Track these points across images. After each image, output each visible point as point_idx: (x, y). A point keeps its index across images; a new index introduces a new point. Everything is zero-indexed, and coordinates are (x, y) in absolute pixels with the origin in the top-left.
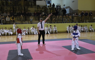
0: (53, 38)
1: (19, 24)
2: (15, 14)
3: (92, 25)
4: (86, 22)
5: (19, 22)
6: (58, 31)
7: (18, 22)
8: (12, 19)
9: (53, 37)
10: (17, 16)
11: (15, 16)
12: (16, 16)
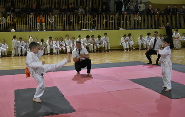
0: (103, 62)
1: (25, 31)
2: (17, 10)
5: (27, 27)
6: (111, 47)
7: (24, 27)
8: (10, 22)
9: (102, 60)
10: (20, 14)
11: (16, 13)
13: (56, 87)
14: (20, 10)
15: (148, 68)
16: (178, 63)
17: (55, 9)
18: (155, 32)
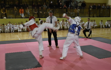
1: (12, 18)
2: (7, 6)
3: (102, 21)
4: (93, 17)
7: (11, 16)
12: (8, 8)
13: (30, 52)
14: (9, 6)
15: (84, 40)
16: (101, 37)
17: (30, 5)
18: (88, 19)
